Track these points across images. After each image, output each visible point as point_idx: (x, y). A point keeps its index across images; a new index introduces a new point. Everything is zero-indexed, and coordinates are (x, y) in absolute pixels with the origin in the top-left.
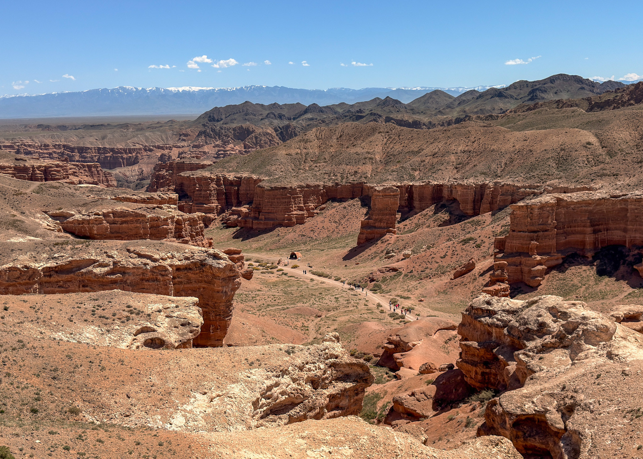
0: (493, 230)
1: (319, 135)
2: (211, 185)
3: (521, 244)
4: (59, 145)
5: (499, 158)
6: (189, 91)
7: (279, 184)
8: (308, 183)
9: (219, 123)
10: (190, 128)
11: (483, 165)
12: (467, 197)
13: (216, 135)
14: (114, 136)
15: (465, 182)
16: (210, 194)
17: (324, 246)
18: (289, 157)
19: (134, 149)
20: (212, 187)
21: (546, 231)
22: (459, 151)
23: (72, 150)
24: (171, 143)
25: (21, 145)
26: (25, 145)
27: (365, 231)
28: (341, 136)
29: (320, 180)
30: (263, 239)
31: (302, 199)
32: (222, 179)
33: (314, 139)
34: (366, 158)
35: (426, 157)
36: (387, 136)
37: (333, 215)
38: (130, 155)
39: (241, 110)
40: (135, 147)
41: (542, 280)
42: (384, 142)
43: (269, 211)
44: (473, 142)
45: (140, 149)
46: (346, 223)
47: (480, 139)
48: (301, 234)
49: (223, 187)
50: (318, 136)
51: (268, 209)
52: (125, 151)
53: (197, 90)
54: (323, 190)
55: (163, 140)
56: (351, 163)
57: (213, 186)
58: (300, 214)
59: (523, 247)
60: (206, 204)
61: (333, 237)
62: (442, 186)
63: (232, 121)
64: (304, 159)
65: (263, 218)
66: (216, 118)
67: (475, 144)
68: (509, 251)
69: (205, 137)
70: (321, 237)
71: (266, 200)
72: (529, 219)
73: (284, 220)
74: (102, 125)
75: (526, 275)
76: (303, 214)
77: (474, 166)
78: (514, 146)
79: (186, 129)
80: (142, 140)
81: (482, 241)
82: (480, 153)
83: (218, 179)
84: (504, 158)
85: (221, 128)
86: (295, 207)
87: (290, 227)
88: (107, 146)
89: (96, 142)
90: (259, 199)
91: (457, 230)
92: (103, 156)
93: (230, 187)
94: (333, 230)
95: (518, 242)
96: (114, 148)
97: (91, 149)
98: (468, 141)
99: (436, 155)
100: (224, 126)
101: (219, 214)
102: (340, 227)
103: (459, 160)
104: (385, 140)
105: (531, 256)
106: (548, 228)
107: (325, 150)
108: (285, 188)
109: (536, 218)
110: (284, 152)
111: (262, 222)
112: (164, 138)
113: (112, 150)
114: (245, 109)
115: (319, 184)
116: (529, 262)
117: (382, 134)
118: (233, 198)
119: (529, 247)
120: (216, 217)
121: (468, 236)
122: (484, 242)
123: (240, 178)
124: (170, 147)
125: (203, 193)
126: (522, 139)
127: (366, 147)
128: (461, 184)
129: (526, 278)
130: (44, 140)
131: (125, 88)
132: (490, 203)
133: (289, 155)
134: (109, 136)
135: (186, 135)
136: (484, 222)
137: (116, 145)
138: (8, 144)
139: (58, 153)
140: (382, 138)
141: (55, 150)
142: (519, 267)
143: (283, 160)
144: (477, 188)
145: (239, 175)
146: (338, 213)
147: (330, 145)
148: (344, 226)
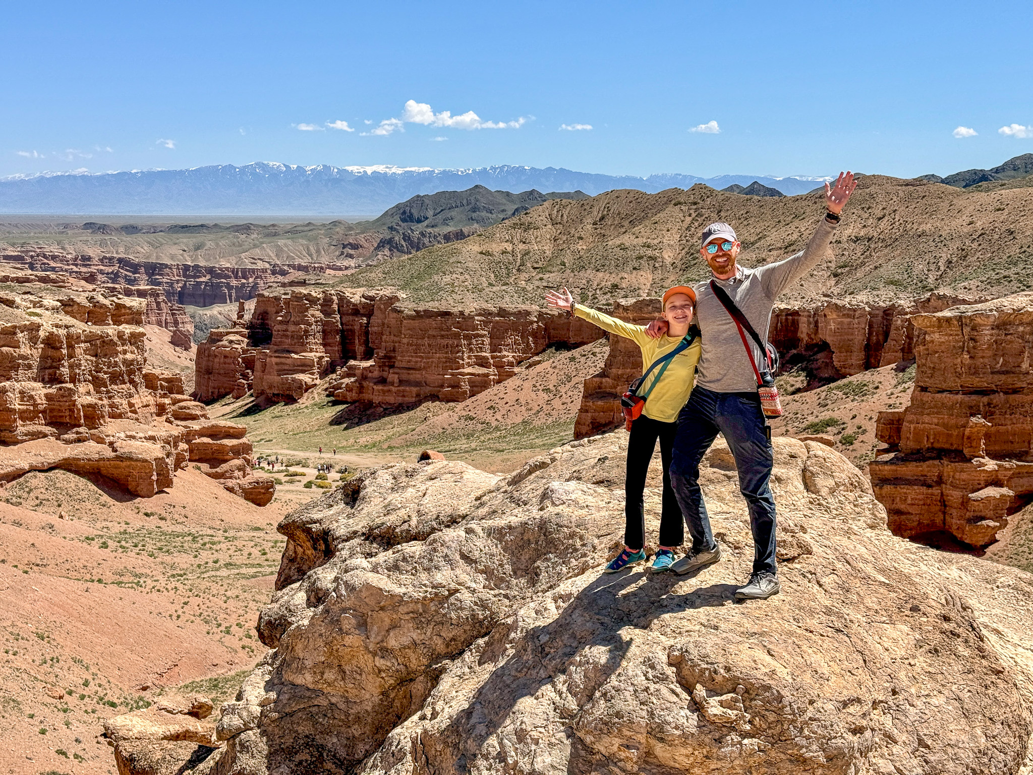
0: (891, 402)
1: (557, 216)
2: (311, 312)
3: (945, 426)
4: (111, 259)
5: (933, 248)
6: (386, 173)
7: (436, 304)
8: (504, 306)
9: (420, 225)
10: (363, 233)
11: (895, 265)
12: (851, 337)
13: (412, 248)
14: (217, 245)
15: (846, 301)
16: (306, 331)
17: (509, 443)
18: (486, 258)
19: (253, 270)
20: (313, 316)
21: (1015, 391)
22: (844, 239)
23: (135, 268)
24: (325, 260)
25: (38, 256)
26: (45, 256)
27: (591, 404)
28: (602, 218)
29: (532, 301)
30: (391, 426)
31: (487, 341)
32: (336, 301)
33: (544, 222)
34: (641, 258)
35: (770, 251)
36: (692, 211)
37: (544, 376)
38: (244, 281)
39: (465, 202)
40: (254, 267)
41: (1000, 528)
42: (685, 225)
43: (412, 365)
44: (880, 219)
45: (264, 271)
46: (570, 393)
47: (895, 211)
48: (464, 413)
49: (338, 317)
50: (554, 216)
51: (409, 361)
52: (235, 272)
53: (400, 172)
54: (537, 322)
55: (311, 255)
56: (606, 268)
57: (315, 313)
58: (479, 375)
59: (950, 436)
60: (296, 353)
61: (537, 423)
62: (796, 313)
63: (445, 222)
64: (518, 264)
65: (396, 381)
66: (416, 215)
67: (883, 224)
68: (912, 445)
69: (390, 250)
70: (509, 422)
71: (405, 341)
72: (966, 356)
73: (442, 386)
74: (202, 226)
75: (954, 512)
76: (487, 375)
77: (876, 268)
78: (971, 223)
79: (356, 234)
80: (271, 253)
81: (859, 428)
82: (890, 243)
83: (327, 301)
84: (945, 249)
85: (423, 234)
86: (469, 358)
87: (454, 401)
88: (202, 263)
89: (182, 255)
90: (392, 337)
91: (807, 406)
92: (192, 281)
93: (351, 318)
94: (538, 408)
95: (936, 421)
96: (214, 267)
97: (170, 268)
98: (867, 215)
99: (792, 248)
100: (429, 230)
101: (324, 374)
102: (557, 403)
103: (844, 258)
104: (688, 219)
105: (969, 460)
106: (1019, 384)
107: (565, 246)
108: (447, 314)
109: (989, 353)
110: (476, 248)
111: (393, 389)
112: (313, 251)
113: (211, 271)
114: (472, 198)
115: (529, 310)
116: (964, 476)
117: (683, 207)
118: (357, 341)
119: (964, 434)
120: (318, 382)
121: (826, 415)
122: (864, 432)
123: (372, 299)
124: (322, 268)
125: (292, 328)
126: (991, 208)
127: (643, 233)
128: (836, 304)
129: (955, 521)
130: (86, 248)
131: (267, 165)
132: (903, 350)
133: (487, 254)
134: (209, 244)
135: (355, 247)
136: (877, 388)
137: (219, 261)
138: (13, 254)
139: (108, 274)
140: (681, 215)
141: (102, 267)
142: (936, 491)
143: (470, 265)
144: (877, 315)
145: (372, 293)
146: (556, 371)
147: (576, 235)
148: (564, 400)
